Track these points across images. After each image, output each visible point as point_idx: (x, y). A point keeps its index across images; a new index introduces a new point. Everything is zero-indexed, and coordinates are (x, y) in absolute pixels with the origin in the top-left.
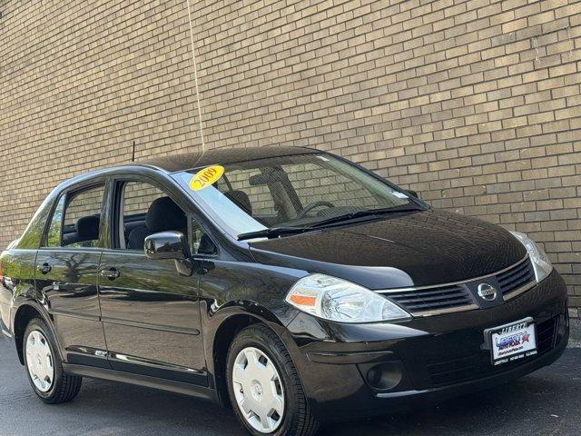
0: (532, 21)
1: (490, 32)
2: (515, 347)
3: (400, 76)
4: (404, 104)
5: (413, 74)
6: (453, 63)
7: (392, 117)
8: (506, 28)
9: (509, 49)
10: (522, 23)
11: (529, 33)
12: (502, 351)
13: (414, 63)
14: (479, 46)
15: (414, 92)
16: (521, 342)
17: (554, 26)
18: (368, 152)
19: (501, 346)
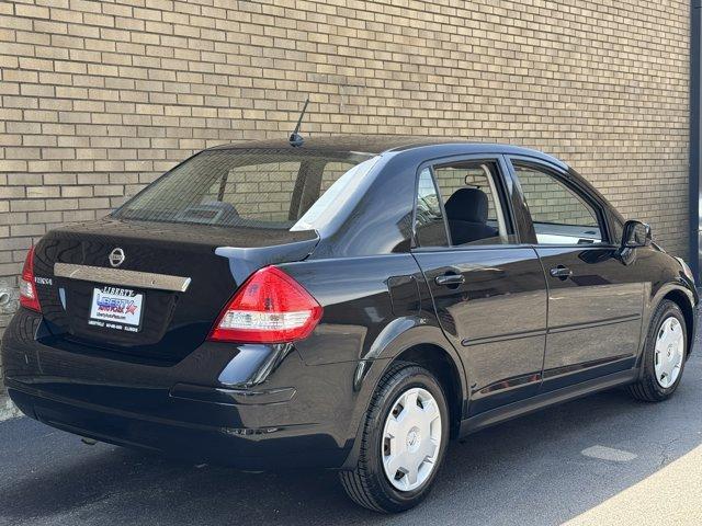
0: (341, 71)
1: (307, 67)
3: (208, 79)
4: (211, 112)
5: (224, 80)
6: (271, 84)
7: (194, 123)
8: (320, 69)
9: (322, 88)
10: (331, 69)
11: (338, 80)
13: (228, 70)
14: (297, 76)
15: (225, 102)
17: (354, 81)
18: (153, 161)
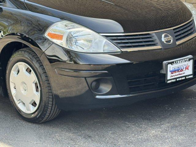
2: (180, 73)
12: (172, 75)
16: (184, 70)
19: (172, 72)
